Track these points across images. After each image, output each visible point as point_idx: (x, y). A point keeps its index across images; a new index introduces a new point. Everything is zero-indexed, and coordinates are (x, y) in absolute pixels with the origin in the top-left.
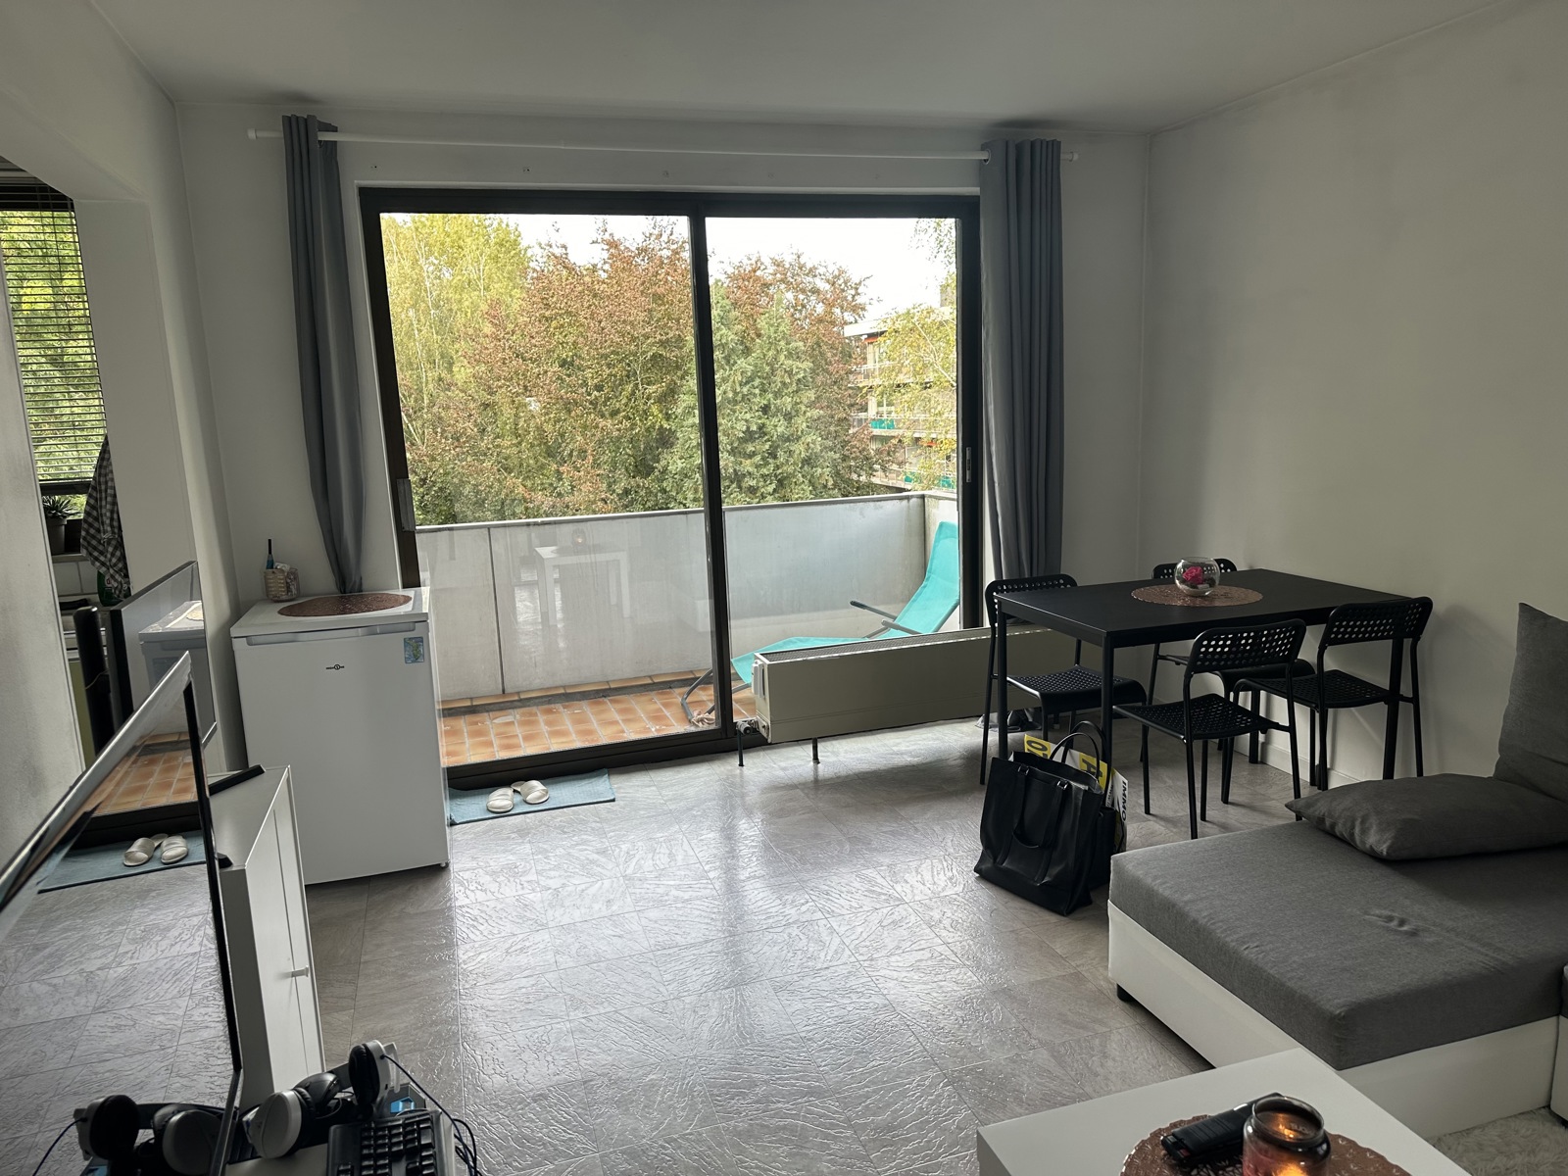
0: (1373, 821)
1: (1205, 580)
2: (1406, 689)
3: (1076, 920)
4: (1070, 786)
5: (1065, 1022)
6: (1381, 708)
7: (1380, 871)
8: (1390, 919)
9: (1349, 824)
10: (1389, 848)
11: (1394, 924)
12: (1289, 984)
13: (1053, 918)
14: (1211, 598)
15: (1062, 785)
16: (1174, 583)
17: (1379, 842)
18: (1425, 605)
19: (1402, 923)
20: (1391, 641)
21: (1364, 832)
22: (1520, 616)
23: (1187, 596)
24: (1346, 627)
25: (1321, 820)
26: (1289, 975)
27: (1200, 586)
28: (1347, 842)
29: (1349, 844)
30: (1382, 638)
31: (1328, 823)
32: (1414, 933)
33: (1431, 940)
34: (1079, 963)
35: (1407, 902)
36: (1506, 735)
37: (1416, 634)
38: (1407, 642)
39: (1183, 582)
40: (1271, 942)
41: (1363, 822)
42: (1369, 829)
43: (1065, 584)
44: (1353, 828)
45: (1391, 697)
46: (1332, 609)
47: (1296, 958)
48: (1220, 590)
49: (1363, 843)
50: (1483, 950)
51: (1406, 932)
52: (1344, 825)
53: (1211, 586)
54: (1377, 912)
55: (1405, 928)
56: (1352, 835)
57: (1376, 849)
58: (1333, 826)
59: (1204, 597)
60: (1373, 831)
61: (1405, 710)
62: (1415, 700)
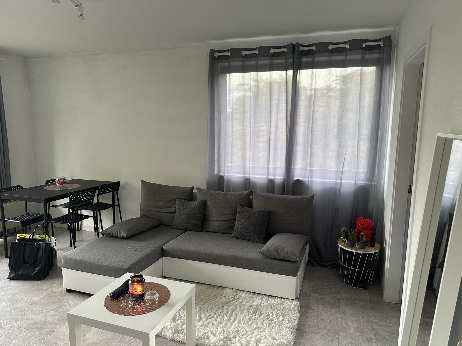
0: (122, 230)
1: (64, 183)
2: (116, 203)
3: (47, 280)
4: (40, 244)
5: (55, 303)
6: (111, 209)
7: (125, 241)
8: (131, 248)
9: (116, 233)
10: (126, 235)
11: (132, 249)
12: (116, 266)
13: (39, 282)
14: (67, 187)
15: (37, 244)
16: (56, 184)
17: (124, 234)
18: (119, 183)
19: (133, 248)
20: (112, 192)
21: (120, 233)
22: (141, 182)
23: (60, 187)
24: (103, 190)
25: (110, 234)
26: (116, 265)
27: (64, 184)
28: (116, 237)
29: (117, 237)
30: (110, 192)
31: (111, 234)
32: (136, 250)
33: (140, 249)
34: (52, 289)
35: (133, 245)
36: (141, 207)
37: (117, 190)
38: (115, 192)
39: (59, 184)
40: (109, 260)
41: (119, 231)
42: (121, 232)
43: (20, 188)
44: (118, 233)
45: (113, 206)
46: (99, 186)
47: (116, 261)
48: (69, 185)
49: (120, 236)
50: (149, 248)
51: (135, 250)
52: (115, 233)
53: (67, 184)
54: (128, 248)
55: (134, 249)
56: (117, 235)
57: (123, 236)
58: (113, 234)
59: (65, 187)
60: (122, 233)
61: (117, 208)
62: (119, 205)
